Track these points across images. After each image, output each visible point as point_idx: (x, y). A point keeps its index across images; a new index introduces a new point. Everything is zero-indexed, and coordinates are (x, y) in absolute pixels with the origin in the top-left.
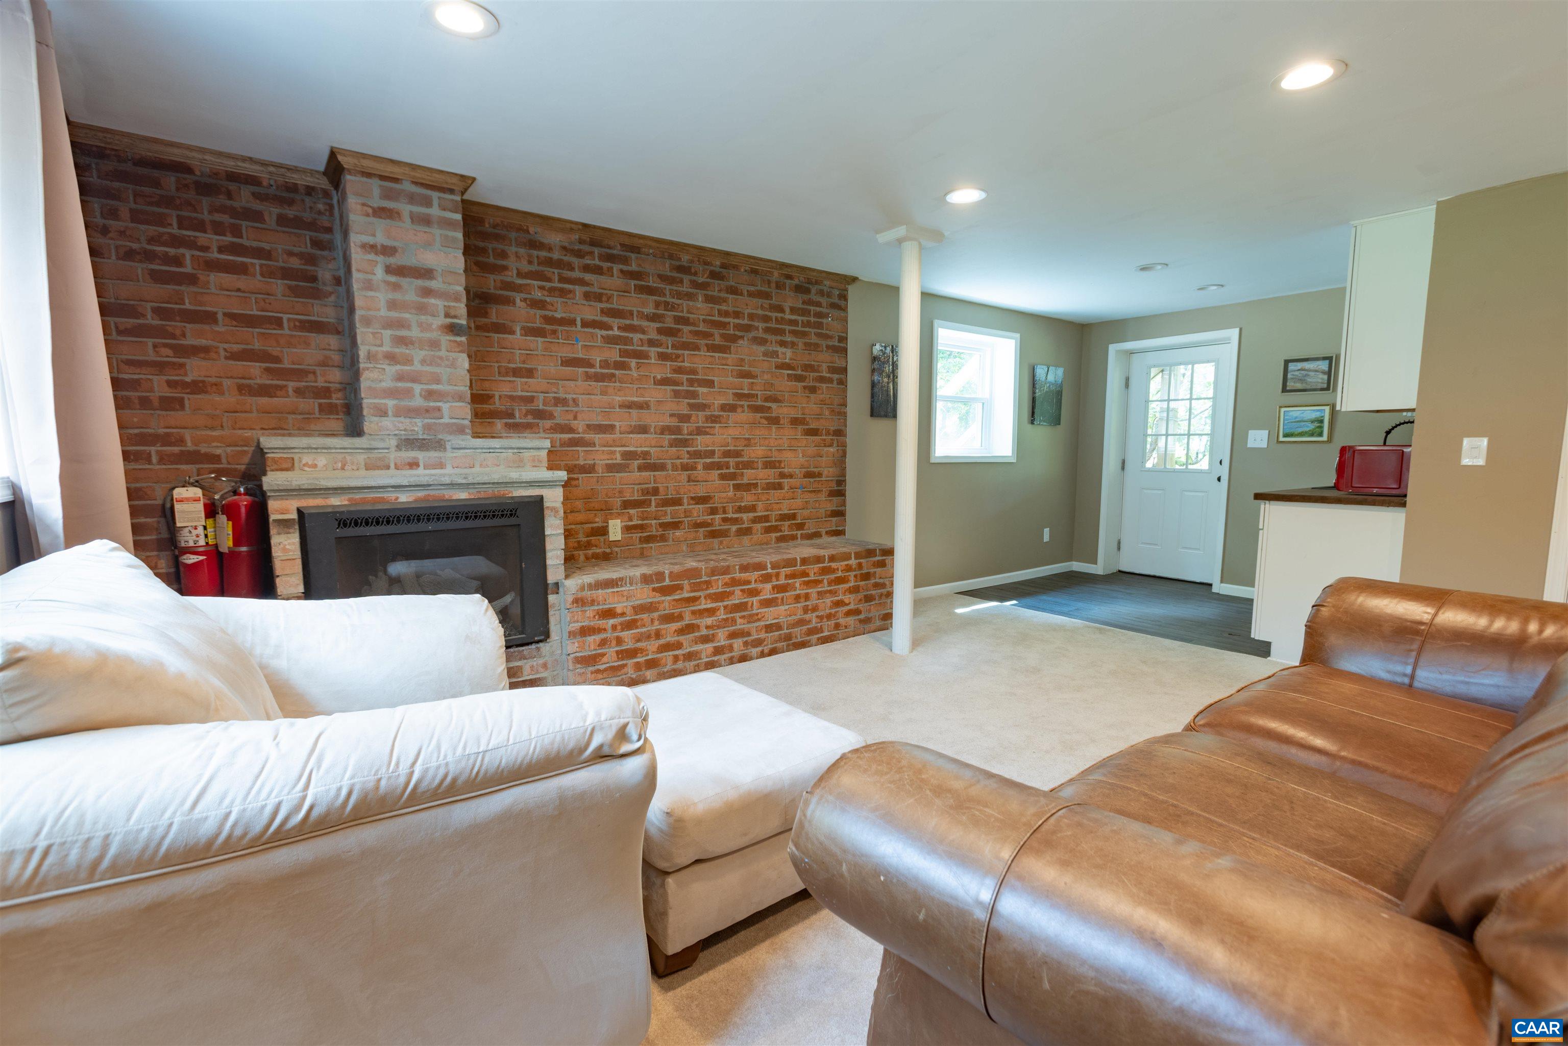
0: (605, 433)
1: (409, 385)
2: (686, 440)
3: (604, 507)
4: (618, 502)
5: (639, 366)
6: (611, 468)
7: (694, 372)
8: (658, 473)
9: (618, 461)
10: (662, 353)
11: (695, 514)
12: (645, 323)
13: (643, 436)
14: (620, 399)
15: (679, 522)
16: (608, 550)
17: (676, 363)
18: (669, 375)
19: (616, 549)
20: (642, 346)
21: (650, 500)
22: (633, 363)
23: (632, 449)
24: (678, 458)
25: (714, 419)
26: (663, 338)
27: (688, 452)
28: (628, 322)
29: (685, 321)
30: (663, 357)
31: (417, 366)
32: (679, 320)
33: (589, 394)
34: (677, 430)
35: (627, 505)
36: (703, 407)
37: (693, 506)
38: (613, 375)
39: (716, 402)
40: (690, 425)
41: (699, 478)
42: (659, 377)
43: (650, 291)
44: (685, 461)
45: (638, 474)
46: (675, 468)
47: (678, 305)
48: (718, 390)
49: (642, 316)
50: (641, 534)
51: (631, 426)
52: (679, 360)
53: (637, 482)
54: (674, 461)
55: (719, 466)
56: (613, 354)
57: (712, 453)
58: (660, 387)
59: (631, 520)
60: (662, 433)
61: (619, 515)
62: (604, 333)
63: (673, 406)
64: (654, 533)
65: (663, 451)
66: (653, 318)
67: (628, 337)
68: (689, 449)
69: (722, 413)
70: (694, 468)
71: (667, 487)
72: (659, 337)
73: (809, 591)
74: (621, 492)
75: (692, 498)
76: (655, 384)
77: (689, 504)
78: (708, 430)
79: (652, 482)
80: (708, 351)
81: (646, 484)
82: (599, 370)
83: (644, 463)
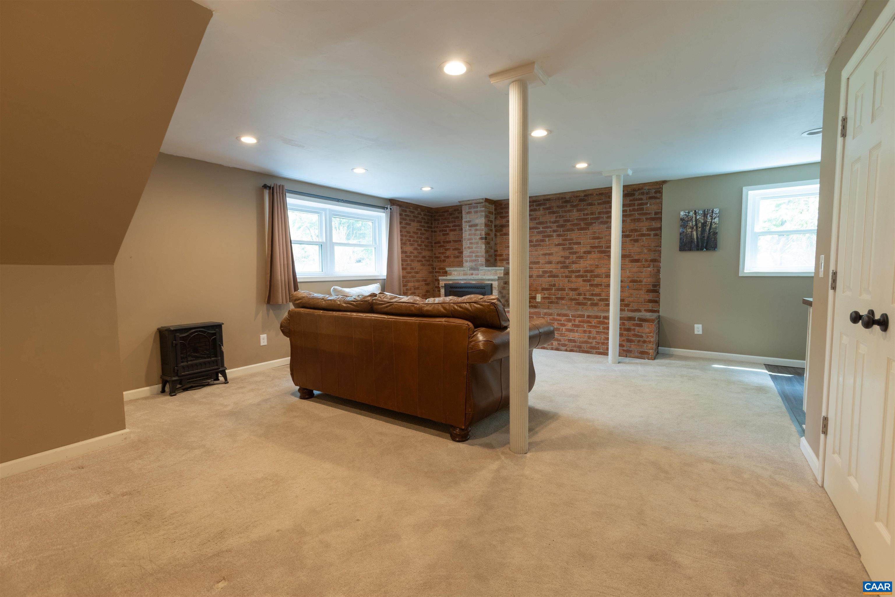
0: (536, 264)
1: (472, 254)
2: (567, 266)
3: (535, 290)
4: (540, 288)
5: (549, 240)
6: (538, 276)
7: (572, 239)
8: (556, 278)
9: (541, 274)
10: (558, 234)
11: (571, 295)
12: (552, 225)
13: (550, 265)
14: (542, 252)
15: (564, 297)
16: (536, 305)
17: (564, 237)
18: (561, 242)
19: (539, 305)
20: (551, 233)
21: (552, 288)
22: (547, 239)
23: (546, 270)
24: (564, 273)
25: (580, 257)
26: (559, 229)
27: (568, 271)
28: (545, 225)
29: (568, 221)
30: (558, 236)
31: (474, 249)
32: (565, 221)
33: (531, 252)
34: (564, 262)
35: (543, 289)
36: (575, 253)
37: (570, 292)
38: (540, 244)
39: (581, 251)
40: (569, 260)
41: (573, 281)
42: (557, 243)
43: (554, 213)
44: (567, 274)
45: (548, 279)
46: (562, 277)
47: (565, 215)
48: (583, 246)
49: (550, 222)
50: (549, 301)
51: (546, 261)
52: (565, 236)
53: (547, 281)
54: (562, 274)
55: (582, 276)
56: (540, 237)
57: (579, 271)
58: (557, 247)
59: (545, 295)
60: (558, 264)
61: (540, 293)
62: (537, 230)
63: (562, 253)
64: (554, 301)
65: (558, 270)
66: (555, 222)
67: (545, 231)
68: (569, 270)
69: (584, 255)
70: (570, 277)
71: (559, 284)
72: (557, 229)
73: (592, 330)
74: (541, 285)
75: (570, 289)
76: (555, 246)
77: (568, 291)
78: (577, 262)
79: (553, 282)
80: (578, 231)
81: (551, 282)
82: (535, 243)
83: (550, 275)
